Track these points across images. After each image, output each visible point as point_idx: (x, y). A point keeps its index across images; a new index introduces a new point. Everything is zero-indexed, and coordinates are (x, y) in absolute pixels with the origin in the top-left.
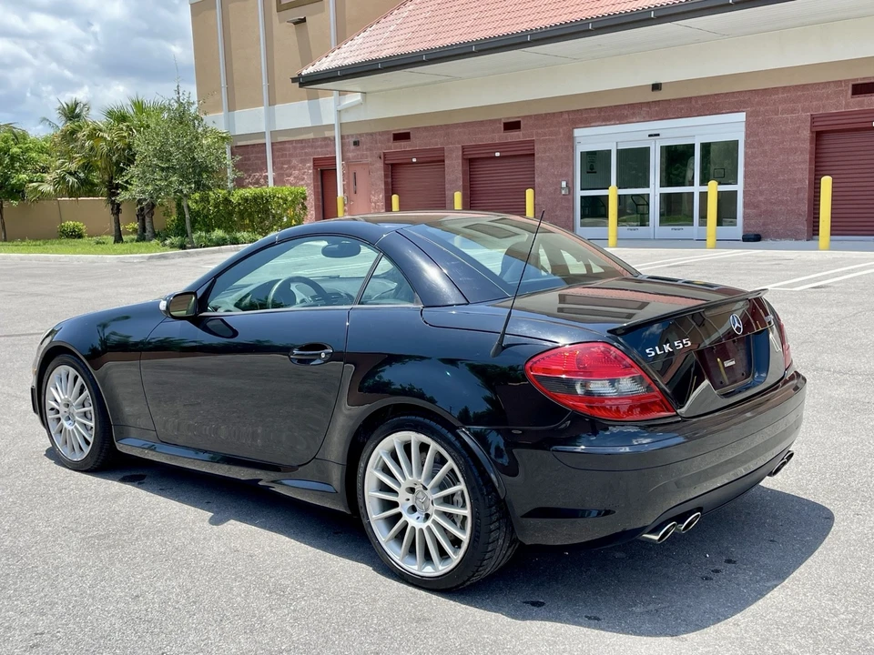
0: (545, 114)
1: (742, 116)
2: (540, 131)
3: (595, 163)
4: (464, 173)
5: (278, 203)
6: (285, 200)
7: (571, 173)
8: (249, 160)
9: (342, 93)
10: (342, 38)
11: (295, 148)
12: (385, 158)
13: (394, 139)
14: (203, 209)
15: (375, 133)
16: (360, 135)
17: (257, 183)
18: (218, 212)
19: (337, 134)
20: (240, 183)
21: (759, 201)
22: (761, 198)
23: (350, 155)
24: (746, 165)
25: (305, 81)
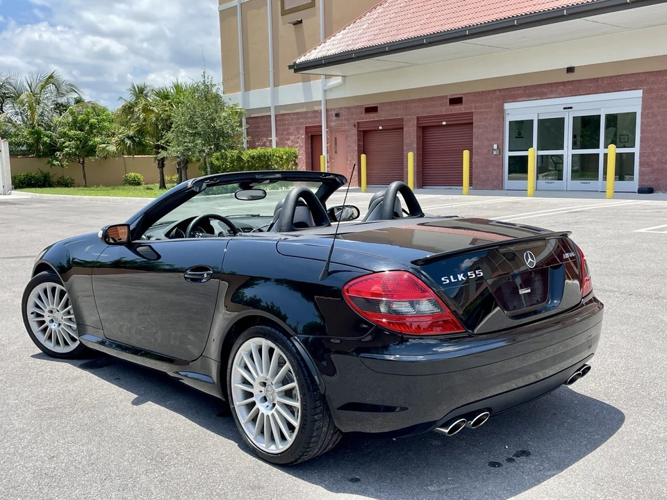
0: (482, 92)
1: (639, 93)
2: (477, 105)
3: (521, 130)
4: (418, 138)
5: (276, 160)
6: (281, 158)
7: (501, 138)
8: (259, 127)
9: (328, 76)
10: (329, 33)
11: (292, 119)
12: (358, 126)
13: (366, 112)
14: (223, 164)
15: (352, 107)
16: (340, 108)
17: (264, 145)
18: (233, 166)
19: (323, 108)
20: (252, 145)
21: (652, 161)
22: (655, 159)
23: (333, 124)
24: (642, 132)
25: (298, 68)
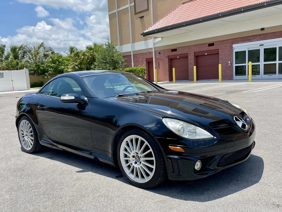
0: (223, 40)
2: (221, 46)
3: (240, 56)
4: (195, 60)
5: (137, 72)
6: (139, 71)
7: (232, 59)
8: (126, 60)
9: (155, 38)
10: (155, 21)
11: (140, 56)
12: (168, 57)
13: (172, 51)
15: (165, 50)
16: (161, 50)
19: (153, 51)
23: (157, 57)
25: (145, 35)
